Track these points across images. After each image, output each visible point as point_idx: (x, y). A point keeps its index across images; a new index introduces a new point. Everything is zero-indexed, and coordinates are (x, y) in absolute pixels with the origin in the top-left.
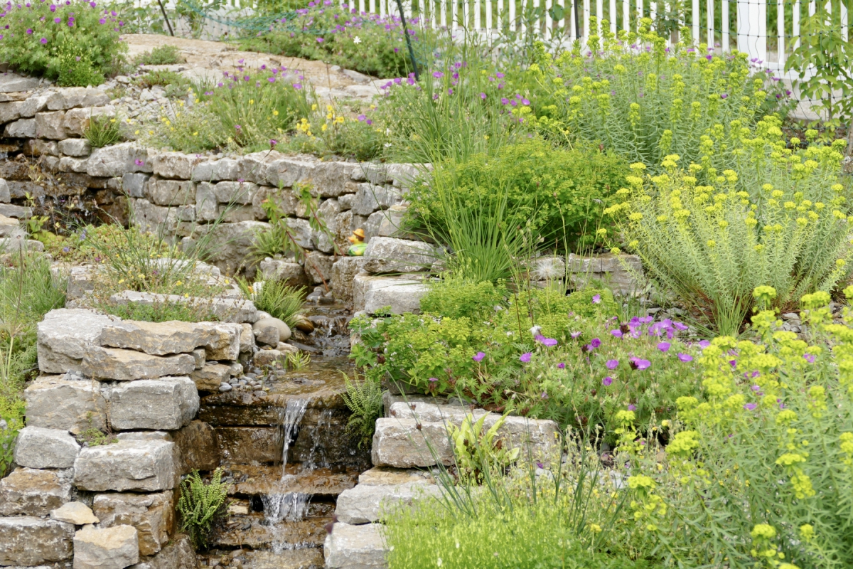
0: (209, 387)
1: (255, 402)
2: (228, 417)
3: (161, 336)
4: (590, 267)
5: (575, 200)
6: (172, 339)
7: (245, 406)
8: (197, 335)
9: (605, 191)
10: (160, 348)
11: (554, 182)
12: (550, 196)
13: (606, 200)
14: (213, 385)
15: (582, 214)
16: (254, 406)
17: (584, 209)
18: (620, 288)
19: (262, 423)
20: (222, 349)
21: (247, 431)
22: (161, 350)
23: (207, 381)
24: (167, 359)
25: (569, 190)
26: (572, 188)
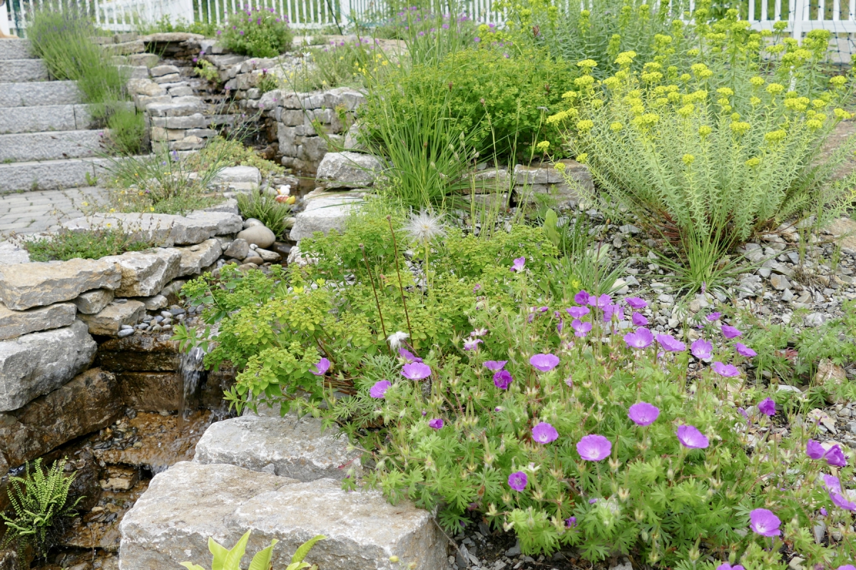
0: (107, 332)
1: (156, 348)
2: (132, 363)
3: (20, 288)
4: (536, 178)
5: (519, 109)
6: (39, 290)
7: (146, 353)
8: (83, 278)
9: (552, 98)
10: (17, 302)
11: (497, 90)
12: (492, 105)
13: (552, 107)
14: (111, 330)
15: (526, 123)
16: (155, 351)
17: (529, 117)
18: (569, 199)
19: (168, 368)
20: (132, 285)
21: (151, 378)
22: (19, 305)
23: (104, 327)
24: (30, 313)
25: (513, 98)
26: (517, 96)
